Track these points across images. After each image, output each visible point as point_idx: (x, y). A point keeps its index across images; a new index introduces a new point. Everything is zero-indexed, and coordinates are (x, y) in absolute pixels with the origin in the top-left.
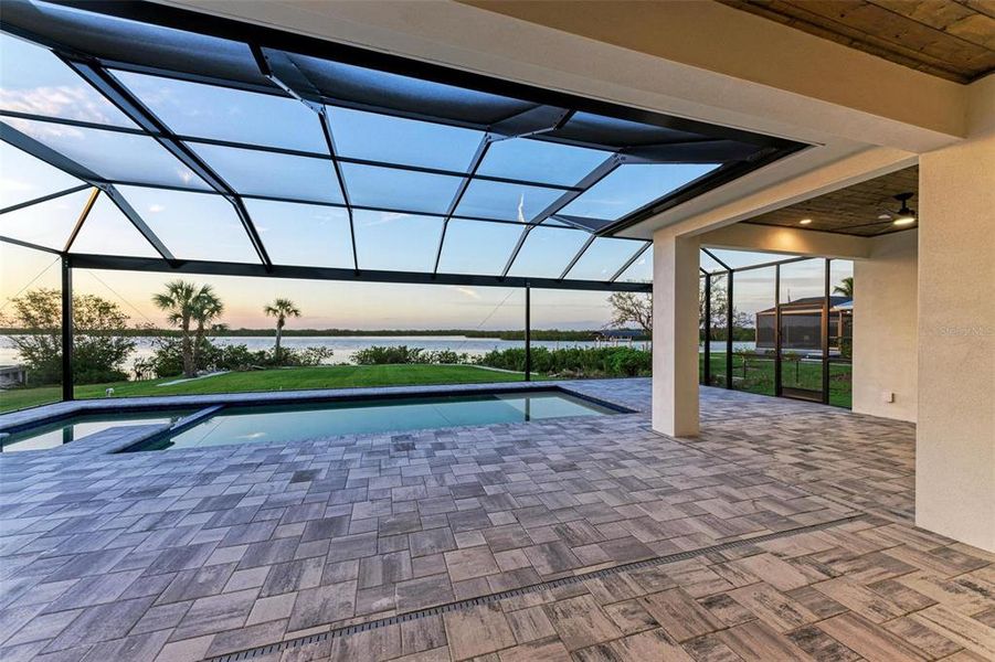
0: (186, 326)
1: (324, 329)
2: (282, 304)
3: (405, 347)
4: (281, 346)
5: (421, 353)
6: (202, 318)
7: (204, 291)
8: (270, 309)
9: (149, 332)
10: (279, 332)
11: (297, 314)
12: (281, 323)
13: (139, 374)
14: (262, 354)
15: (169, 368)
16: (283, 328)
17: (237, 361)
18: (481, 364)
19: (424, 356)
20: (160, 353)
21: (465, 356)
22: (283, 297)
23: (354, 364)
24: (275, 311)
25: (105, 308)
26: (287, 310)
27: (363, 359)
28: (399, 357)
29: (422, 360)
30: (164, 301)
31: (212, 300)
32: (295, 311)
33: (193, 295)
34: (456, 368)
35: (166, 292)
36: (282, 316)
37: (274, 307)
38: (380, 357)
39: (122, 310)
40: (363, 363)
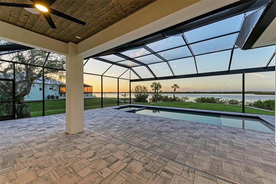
0: (155, 91)
1: (192, 91)
2: (175, 85)
3: (213, 98)
4: (175, 96)
5: (220, 100)
6: (158, 90)
7: (158, 84)
8: (172, 87)
9: (151, 93)
10: (174, 93)
12: (175, 90)
13: (150, 101)
14: (171, 98)
15: (154, 100)
17: (166, 99)
18: (251, 106)
19: (222, 101)
20: (153, 97)
22: (175, 84)
23: (195, 102)
24: (173, 87)
25: (145, 88)
26: (176, 87)
27: (198, 100)
28: (212, 101)
29: (221, 102)
30: (152, 86)
31: (160, 85)
32: (178, 87)
33: (157, 84)
34: (237, 106)
35: (152, 84)
36: (175, 88)
38: (203, 100)
39: (147, 88)
40: (198, 102)
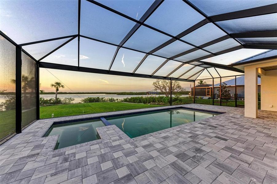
2: (58, 84)
3: (99, 97)
4: (57, 97)
5: (104, 99)
11: (63, 87)
12: (57, 90)
16: (58, 92)
21: (117, 100)
22: (58, 81)
23: (83, 103)
24: (55, 86)
26: (59, 86)
28: (97, 100)
29: (104, 101)
36: (58, 88)
37: (54, 85)
38: (91, 100)
40: (85, 102)
